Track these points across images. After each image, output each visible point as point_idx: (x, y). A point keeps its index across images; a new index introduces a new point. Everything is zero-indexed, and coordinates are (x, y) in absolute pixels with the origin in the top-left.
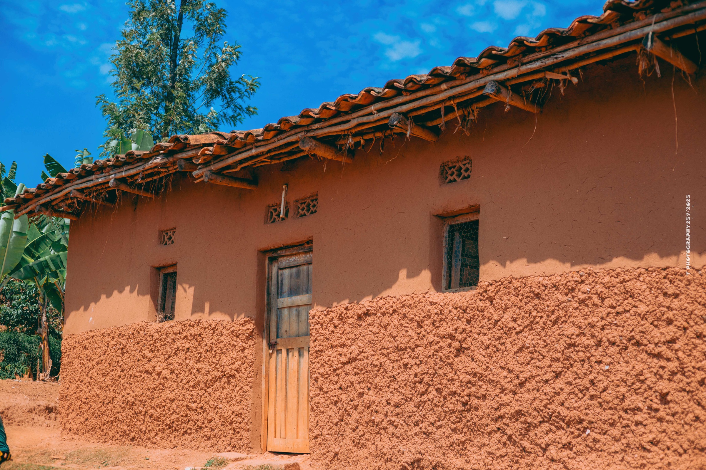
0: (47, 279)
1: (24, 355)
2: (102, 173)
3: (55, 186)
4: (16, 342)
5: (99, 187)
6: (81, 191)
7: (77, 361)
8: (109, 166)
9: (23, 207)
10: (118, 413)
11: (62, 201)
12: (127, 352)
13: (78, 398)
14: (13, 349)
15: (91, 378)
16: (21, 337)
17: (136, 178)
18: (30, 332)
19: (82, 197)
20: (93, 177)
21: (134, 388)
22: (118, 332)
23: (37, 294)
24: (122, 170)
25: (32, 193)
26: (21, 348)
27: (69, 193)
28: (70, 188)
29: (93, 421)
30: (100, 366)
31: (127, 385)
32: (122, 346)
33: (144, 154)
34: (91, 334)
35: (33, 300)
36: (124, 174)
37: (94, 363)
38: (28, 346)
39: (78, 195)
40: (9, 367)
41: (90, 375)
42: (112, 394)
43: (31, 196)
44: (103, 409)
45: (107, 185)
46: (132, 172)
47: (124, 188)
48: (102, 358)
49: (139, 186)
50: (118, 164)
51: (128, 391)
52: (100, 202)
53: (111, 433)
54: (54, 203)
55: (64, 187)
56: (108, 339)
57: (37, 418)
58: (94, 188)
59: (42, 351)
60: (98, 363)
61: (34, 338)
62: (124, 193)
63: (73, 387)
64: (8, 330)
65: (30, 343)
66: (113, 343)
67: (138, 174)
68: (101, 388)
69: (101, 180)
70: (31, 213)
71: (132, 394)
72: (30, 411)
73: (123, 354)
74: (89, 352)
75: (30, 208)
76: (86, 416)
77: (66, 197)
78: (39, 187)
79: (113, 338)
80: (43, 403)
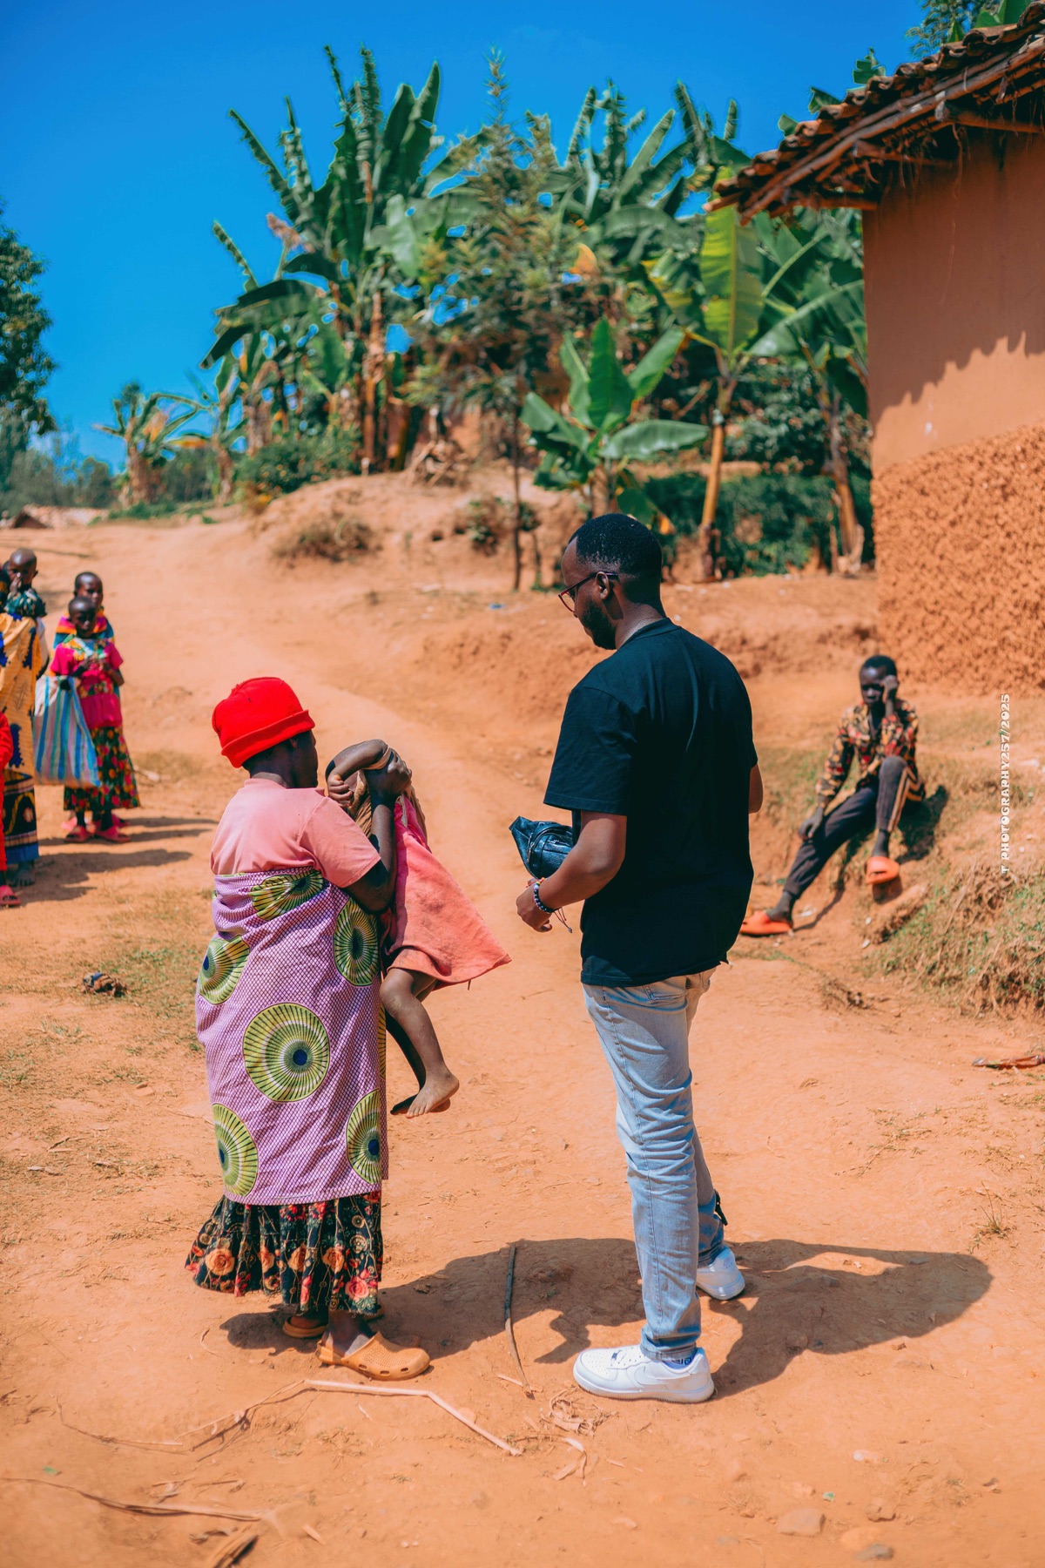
0: (831, 352)
1: (801, 523)
2: (917, 92)
3: (818, 138)
4: (783, 496)
5: (915, 127)
6: (875, 141)
7: (907, 523)
8: (929, 74)
9: (755, 196)
10: (1006, 628)
11: (838, 171)
12: (1014, 493)
13: (918, 604)
14: (778, 512)
15: (942, 557)
16: (792, 485)
17: (993, 92)
18: (808, 473)
19: (879, 155)
20: (898, 105)
21: (1036, 572)
22: (991, 451)
23: (815, 388)
24: (959, 78)
25: (769, 161)
26: (793, 508)
27: (850, 149)
28: (851, 139)
29: (954, 651)
30: (959, 530)
31: (1020, 567)
32: (1001, 481)
33: (1006, 33)
34: (933, 460)
35: (806, 402)
36: (965, 88)
37: (944, 523)
38: (807, 501)
39: (871, 151)
40: (772, 550)
41: (939, 551)
42: (990, 589)
43: (768, 170)
44: (974, 623)
45: (930, 119)
46: (984, 79)
47: (970, 120)
48: (961, 510)
49: (1005, 109)
50: (949, 65)
51: (1024, 578)
52: (921, 160)
53: (996, 674)
54: (820, 178)
55: (837, 138)
56: (971, 467)
57: (837, 653)
58: (904, 131)
59: (838, 510)
60: (953, 524)
61: (818, 483)
62: (974, 132)
63: (905, 579)
64: (763, 474)
65: (812, 494)
66: (983, 475)
67: (996, 83)
68: (964, 576)
69: (916, 108)
70: (773, 208)
71: (1034, 585)
72: (823, 640)
73: (1005, 497)
74: (932, 501)
75: (771, 196)
76: (938, 640)
77: (845, 157)
78: (784, 147)
79: (981, 464)
80: (847, 620)
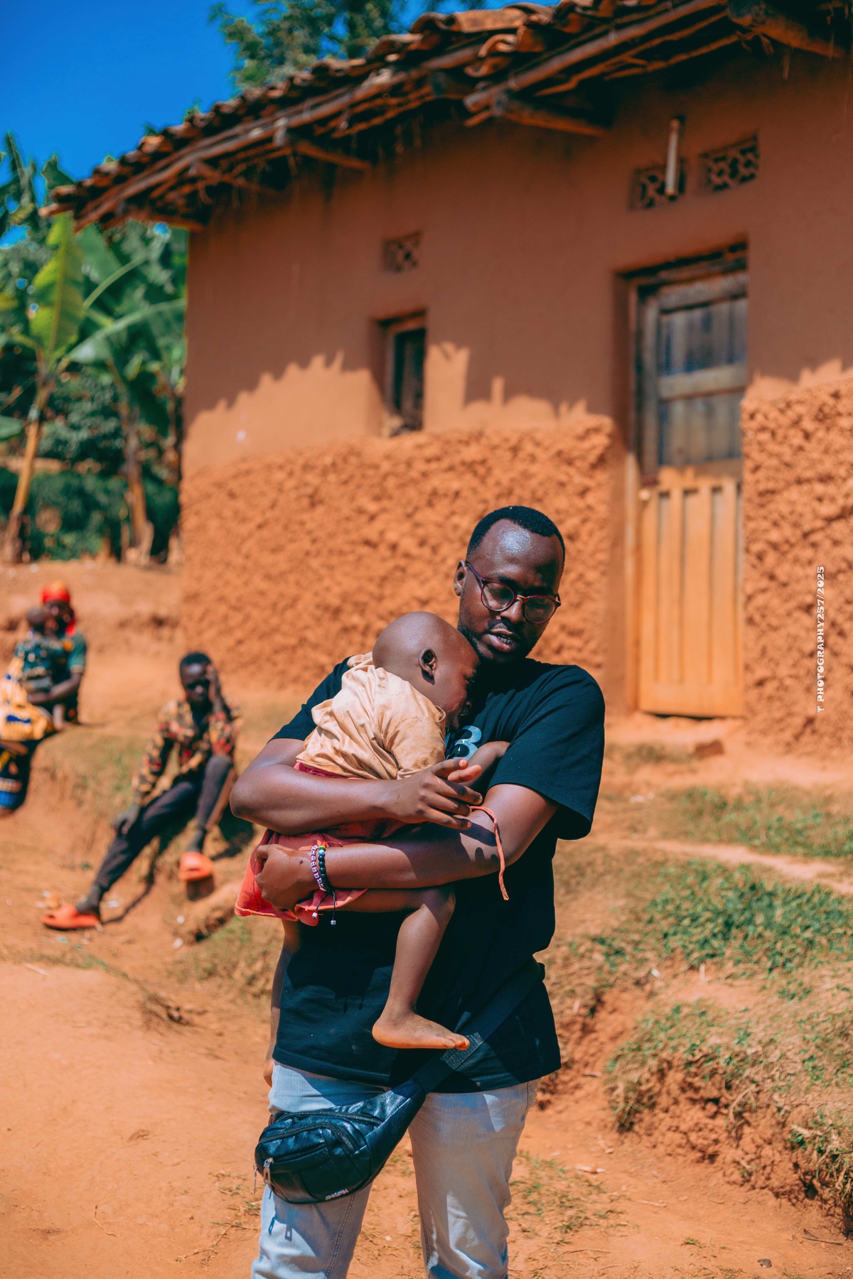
0: (141, 366)
1: (96, 518)
2: (257, 117)
3: (157, 156)
4: (81, 493)
5: (251, 152)
6: (213, 162)
7: (214, 524)
8: (274, 101)
9: (90, 206)
10: (307, 627)
11: (172, 188)
12: (321, 502)
13: (221, 599)
14: (76, 506)
15: (247, 557)
16: (91, 484)
17: (332, 124)
18: (105, 474)
19: (214, 177)
20: (238, 129)
21: (339, 577)
22: (301, 461)
23: (115, 399)
24: (299, 107)
25: (107, 174)
26: (90, 504)
27: (186, 169)
28: (190, 159)
29: (254, 646)
30: (265, 533)
31: (323, 571)
32: (309, 490)
33: (354, 67)
34: (244, 467)
35: (108, 412)
36: (307, 116)
37: (251, 526)
38: (102, 499)
39: (207, 171)
40: (69, 539)
41: (245, 549)
42: (292, 591)
43: (105, 182)
44: (275, 621)
45: (269, 147)
46: (326, 110)
47: (306, 148)
48: (269, 515)
49: (343, 144)
50: (295, 94)
51: (327, 582)
52: (254, 187)
53: (294, 670)
54: (156, 194)
55: (176, 155)
56: (279, 476)
57: (134, 638)
58: (242, 155)
59: (131, 510)
60: (260, 527)
61: (114, 483)
62: (308, 161)
63: (209, 575)
64: (63, 473)
65: (107, 492)
66: (290, 484)
67: (336, 115)
68: (268, 577)
69: (256, 133)
70: (106, 221)
71: (336, 590)
72: (123, 625)
73: (313, 505)
74: (240, 504)
75: (105, 207)
76: (239, 634)
77: (182, 179)
78: (123, 161)
79: (291, 474)
80: (145, 608)
